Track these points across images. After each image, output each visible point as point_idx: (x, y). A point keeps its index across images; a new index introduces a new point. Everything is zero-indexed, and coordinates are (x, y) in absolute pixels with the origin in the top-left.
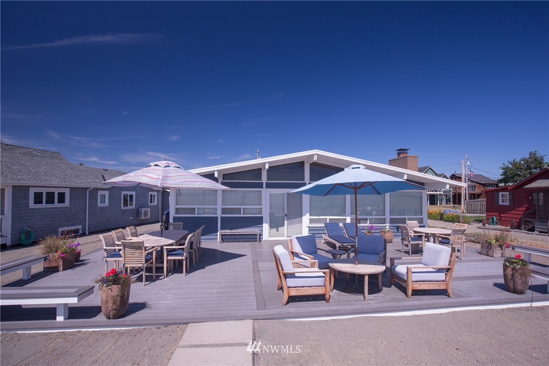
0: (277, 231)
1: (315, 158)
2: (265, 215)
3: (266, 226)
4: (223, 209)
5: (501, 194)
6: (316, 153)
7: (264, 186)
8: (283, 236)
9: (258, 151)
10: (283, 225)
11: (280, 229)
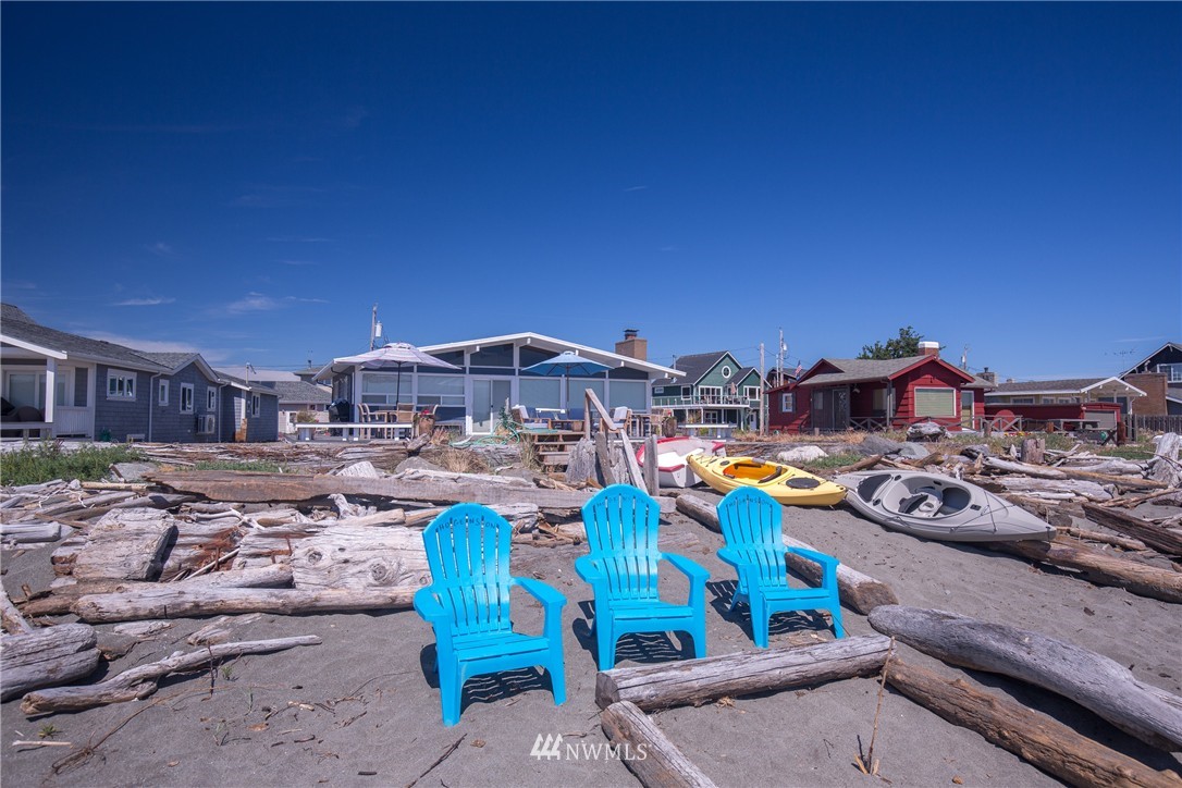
0: (481, 425)
1: (529, 342)
2: (468, 406)
3: (469, 419)
4: (419, 397)
5: (784, 395)
6: (529, 336)
7: (468, 371)
8: (489, 431)
9: (375, 309)
10: (489, 419)
11: (484, 423)
